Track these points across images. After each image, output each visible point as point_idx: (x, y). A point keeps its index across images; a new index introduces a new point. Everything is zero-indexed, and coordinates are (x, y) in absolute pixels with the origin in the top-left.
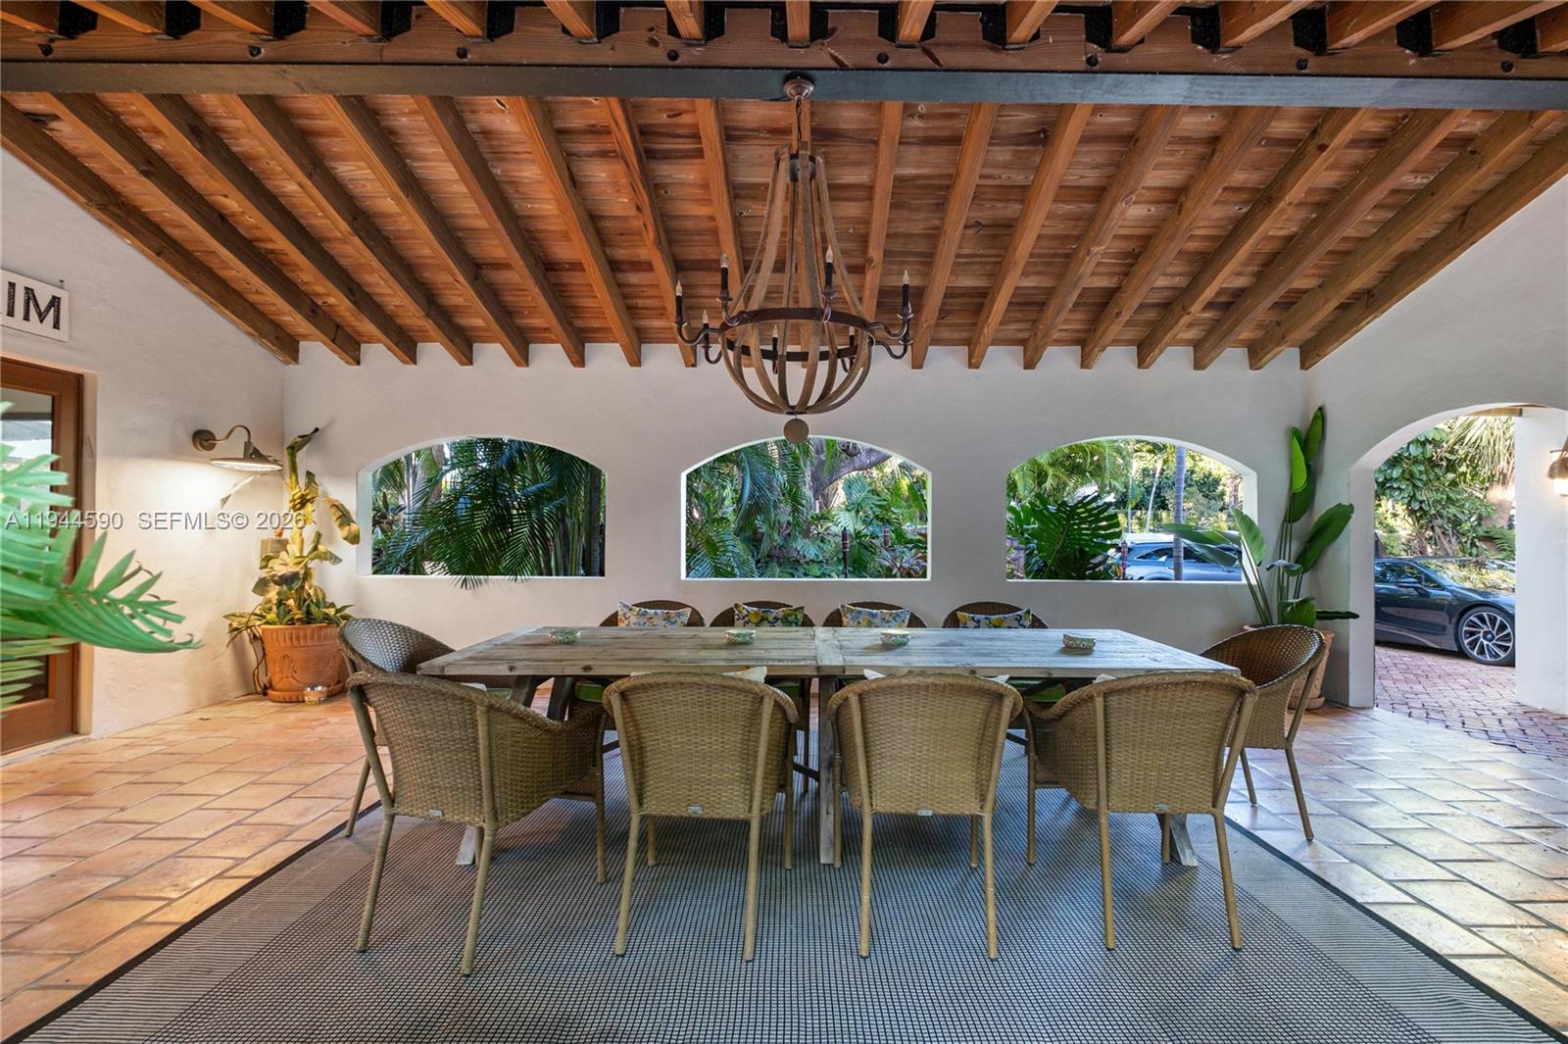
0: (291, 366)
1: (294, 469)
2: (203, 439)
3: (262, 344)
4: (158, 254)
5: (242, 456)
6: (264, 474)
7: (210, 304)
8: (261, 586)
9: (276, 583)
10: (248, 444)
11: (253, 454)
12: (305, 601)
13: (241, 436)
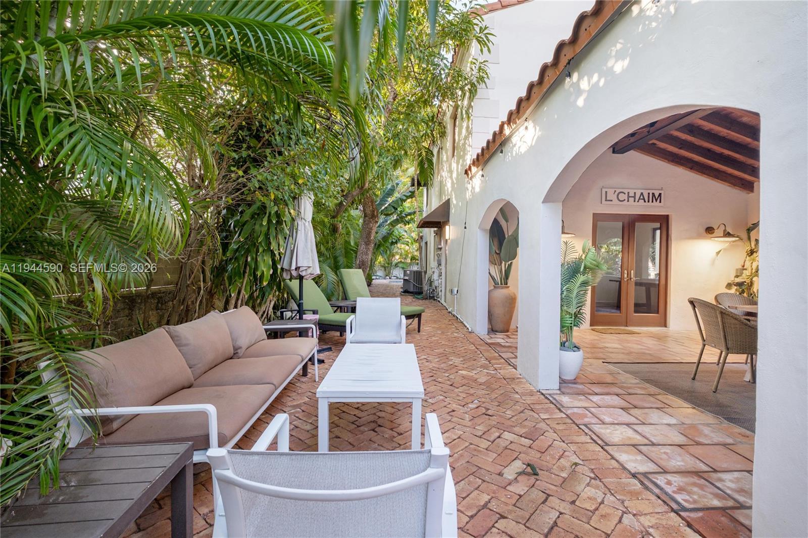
0: (750, 195)
1: (749, 238)
2: (710, 230)
3: (736, 189)
4: (691, 169)
5: (722, 235)
6: (734, 242)
7: (712, 179)
8: (729, 286)
9: (735, 285)
10: (725, 231)
11: (727, 234)
12: (751, 295)
13: (722, 228)
